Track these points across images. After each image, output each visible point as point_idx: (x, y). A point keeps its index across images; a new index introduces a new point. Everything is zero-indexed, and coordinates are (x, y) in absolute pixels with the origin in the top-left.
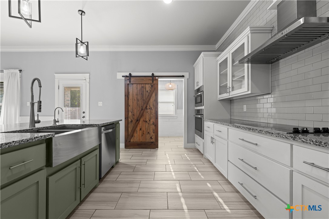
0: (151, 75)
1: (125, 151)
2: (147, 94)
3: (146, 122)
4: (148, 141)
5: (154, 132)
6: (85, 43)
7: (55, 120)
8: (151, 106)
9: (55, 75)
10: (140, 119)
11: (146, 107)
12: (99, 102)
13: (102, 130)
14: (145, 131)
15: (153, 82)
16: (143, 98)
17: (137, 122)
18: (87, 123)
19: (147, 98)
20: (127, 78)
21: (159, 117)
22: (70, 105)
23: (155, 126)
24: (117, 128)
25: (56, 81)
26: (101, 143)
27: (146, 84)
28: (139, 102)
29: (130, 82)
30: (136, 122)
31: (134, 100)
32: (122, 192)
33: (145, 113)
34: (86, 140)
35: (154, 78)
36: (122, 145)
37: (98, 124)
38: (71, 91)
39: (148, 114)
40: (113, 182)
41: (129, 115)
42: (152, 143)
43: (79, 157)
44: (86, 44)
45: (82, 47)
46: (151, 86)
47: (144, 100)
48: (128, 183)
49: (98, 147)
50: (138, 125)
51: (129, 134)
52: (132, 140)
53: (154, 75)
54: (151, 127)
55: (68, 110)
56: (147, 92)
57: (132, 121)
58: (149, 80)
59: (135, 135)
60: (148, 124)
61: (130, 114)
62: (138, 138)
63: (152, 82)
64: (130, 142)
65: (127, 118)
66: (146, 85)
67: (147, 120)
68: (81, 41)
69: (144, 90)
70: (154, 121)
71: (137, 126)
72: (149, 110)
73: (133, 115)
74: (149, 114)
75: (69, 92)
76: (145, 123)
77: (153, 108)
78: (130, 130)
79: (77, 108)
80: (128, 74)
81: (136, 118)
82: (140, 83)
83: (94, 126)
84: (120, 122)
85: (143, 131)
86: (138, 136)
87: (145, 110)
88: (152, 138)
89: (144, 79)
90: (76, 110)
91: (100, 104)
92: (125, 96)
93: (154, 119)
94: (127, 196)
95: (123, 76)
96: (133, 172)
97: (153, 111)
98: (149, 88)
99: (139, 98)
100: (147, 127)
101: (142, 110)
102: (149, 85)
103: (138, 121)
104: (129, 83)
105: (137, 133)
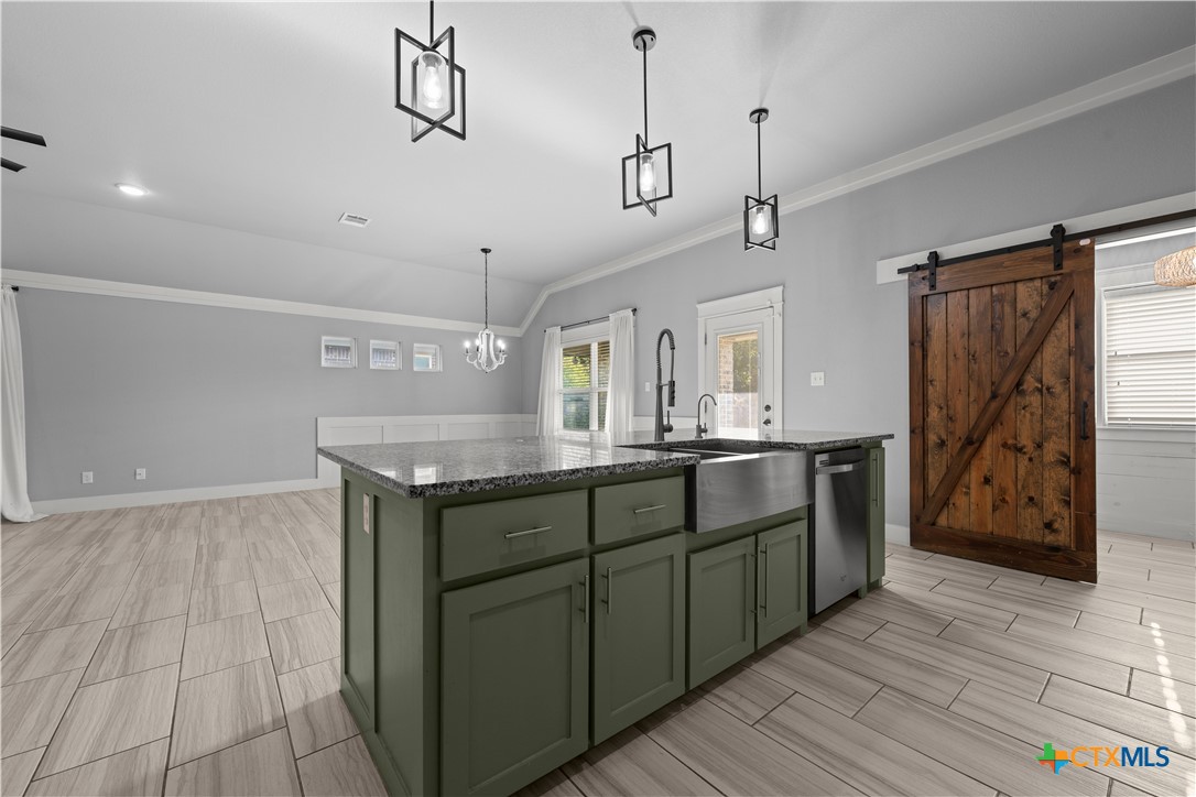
0: (1050, 237)
1: (912, 555)
2: (1024, 326)
3: (1020, 450)
4: (1028, 537)
5: (1068, 503)
6: (769, 201)
7: (699, 426)
8: (1049, 379)
9: (698, 306)
10: (985, 437)
11: (1019, 384)
12: (812, 374)
13: (817, 465)
14: (1012, 491)
15: (1059, 266)
16: (999, 343)
17: (970, 450)
18: (777, 438)
19: (1023, 344)
20: (920, 274)
21: (1100, 429)
22: (732, 386)
23: (1076, 471)
24: (872, 465)
25: (701, 321)
26: (814, 504)
27: (1016, 282)
28: (976, 367)
29: (933, 287)
30: (963, 448)
31: (951, 358)
32: (885, 685)
33: (1010, 410)
34: (771, 485)
35: (1066, 245)
36: (896, 531)
37: (805, 442)
38: (735, 343)
39: (1032, 414)
40: (853, 641)
41: (929, 419)
42: (1056, 549)
43: (751, 529)
44: (772, 201)
45: (760, 215)
46: (1045, 288)
47: (1007, 353)
48: (910, 664)
49: (804, 514)
50: (975, 462)
51: (931, 494)
52: (942, 521)
53: (1063, 230)
54: (1046, 475)
55: (729, 402)
56: (1025, 315)
57: (942, 443)
58: (1035, 259)
59: (959, 499)
60: (1030, 459)
61: (934, 414)
62: (973, 517)
63: (1051, 266)
64: (934, 524)
65: (918, 429)
66: (1019, 285)
67: (1025, 440)
68: (756, 200)
69: (1008, 309)
70: (1065, 450)
71: (968, 463)
72: (1035, 400)
73: (950, 418)
74: (1037, 417)
75: (731, 346)
76: (1010, 455)
77: (1058, 389)
78: (934, 478)
79: (750, 395)
80: (921, 258)
81: (961, 430)
82: (983, 283)
83: (792, 449)
84: (885, 443)
85: (1003, 491)
86: (973, 507)
87: (1012, 401)
88: (1056, 526)
89: (1006, 264)
90: (747, 402)
91: (817, 379)
92: (912, 344)
93: (1065, 441)
94: (902, 704)
95: (901, 271)
96: (936, 639)
97: (1063, 403)
98: (1038, 299)
99: (978, 345)
100: (1022, 472)
101: (994, 396)
102: (1038, 283)
103: (973, 443)
104: (926, 291)
105: (967, 494)
